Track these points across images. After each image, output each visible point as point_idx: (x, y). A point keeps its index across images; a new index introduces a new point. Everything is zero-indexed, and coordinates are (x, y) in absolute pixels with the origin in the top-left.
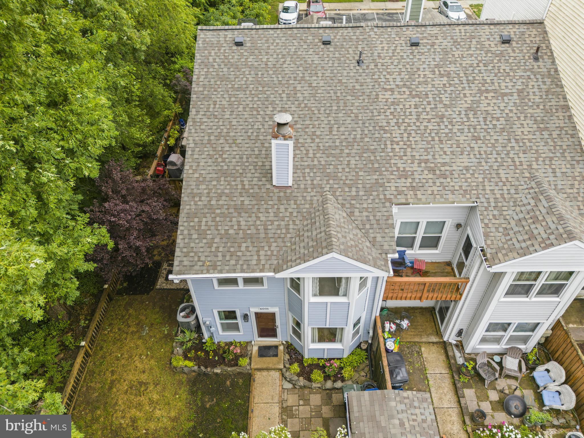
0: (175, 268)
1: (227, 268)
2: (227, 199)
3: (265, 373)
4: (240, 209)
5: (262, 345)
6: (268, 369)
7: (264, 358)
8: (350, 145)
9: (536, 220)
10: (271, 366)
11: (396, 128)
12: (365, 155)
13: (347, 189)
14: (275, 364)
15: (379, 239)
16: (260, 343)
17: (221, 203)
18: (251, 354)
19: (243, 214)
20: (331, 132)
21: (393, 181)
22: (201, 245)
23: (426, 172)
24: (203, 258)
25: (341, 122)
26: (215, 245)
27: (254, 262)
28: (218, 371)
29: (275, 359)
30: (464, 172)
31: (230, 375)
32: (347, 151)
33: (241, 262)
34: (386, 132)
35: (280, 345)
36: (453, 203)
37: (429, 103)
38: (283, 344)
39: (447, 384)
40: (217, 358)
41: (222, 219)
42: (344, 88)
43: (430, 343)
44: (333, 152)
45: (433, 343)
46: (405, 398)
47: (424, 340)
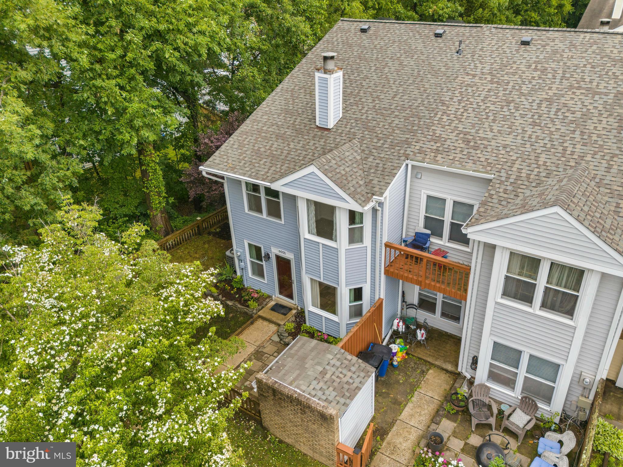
0: (208, 162)
1: (241, 171)
2: (277, 128)
3: (266, 323)
4: (280, 136)
5: (280, 303)
6: (270, 321)
7: (273, 312)
8: (404, 109)
10: (274, 319)
11: (457, 103)
12: (411, 119)
13: (375, 141)
14: (278, 320)
15: (375, 182)
16: (278, 299)
17: (270, 129)
18: (266, 305)
19: (280, 140)
20: (393, 97)
21: (421, 142)
22: (236, 153)
23: (460, 142)
24: (229, 162)
25: (408, 92)
26: (244, 155)
27: (263, 173)
28: (230, 303)
29: (282, 316)
30: (501, 148)
31: (237, 311)
32: (397, 113)
33: (253, 170)
34: (443, 104)
35: (295, 309)
36: (470, 171)
37: (505, 90)
38: (298, 309)
39: (430, 409)
40: (237, 296)
41: (262, 140)
42: (430, 68)
43: (443, 369)
44: (384, 112)
45: (447, 371)
47: (437, 363)
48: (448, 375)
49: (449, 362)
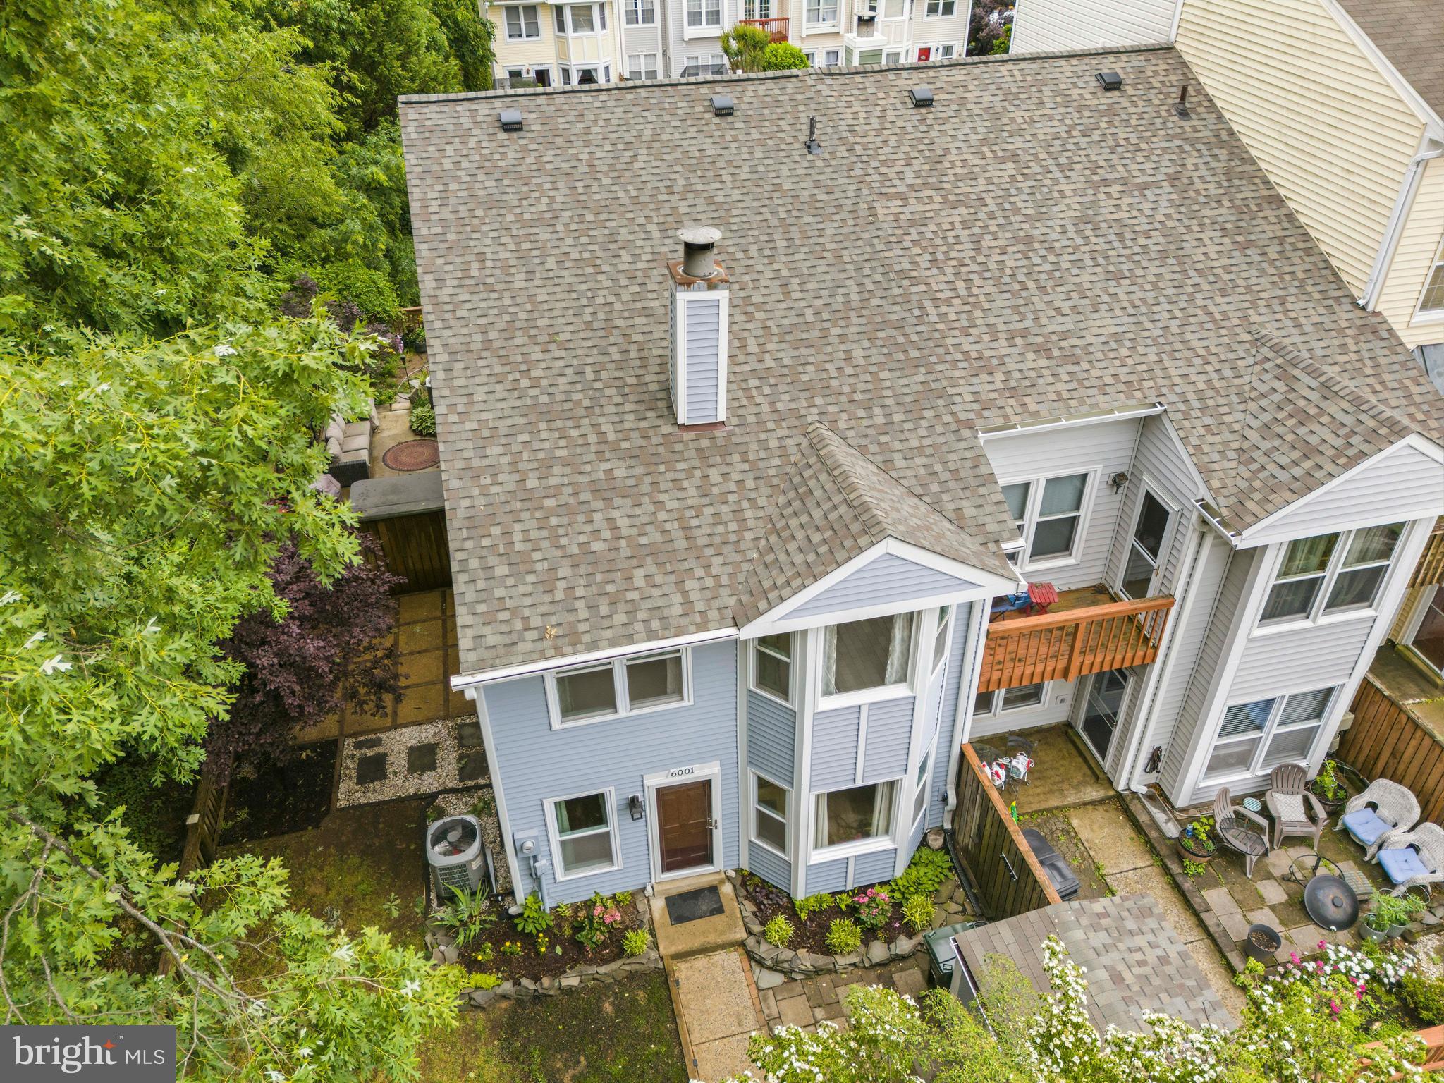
0: (466, 657)
1: (608, 634)
2: (567, 470)
3: (700, 962)
4: (606, 490)
5: (673, 893)
6: (705, 950)
7: (689, 925)
8: (841, 316)
9: (1303, 418)
10: (712, 939)
11: (935, 271)
12: (880, 334)
13: (861, 413)
14: (723, 933)
15: (969, 511)
16: (667, 886)
17: (552, 481)
18: (651, 920)
19: (618, 501)
20: (787, 294)
21: (962, 382)
22: (523, 589)
23: (1030, 355)
24: (536, 622)
25: (805, 271)
26: (561, 585)
27: (677, 610)
28: (571, 980)
29: (717, 919)
30: (1114, 345)
31: (608, 987)
32: (836, 331)
33: (641, 615)
34: (915, 282)
35: (722, 882)
36: (1112, 411)
37: (991, 215)
38: (728, 878)
40: (559, 950)
41: (565, 520)
42: (790, 200)
43: (1085, 804)
44: (804, 336)
45: (1093, 803)
46: (1099, 916)
47: (1072, 799)
48: (1100, 808)
49: (1083, 783)
